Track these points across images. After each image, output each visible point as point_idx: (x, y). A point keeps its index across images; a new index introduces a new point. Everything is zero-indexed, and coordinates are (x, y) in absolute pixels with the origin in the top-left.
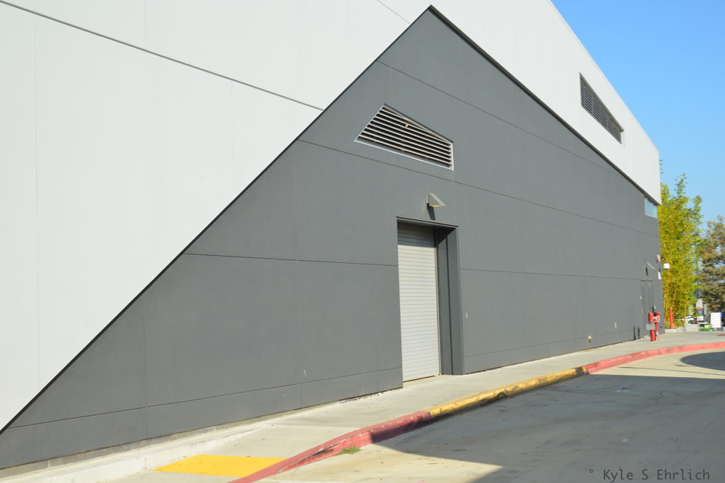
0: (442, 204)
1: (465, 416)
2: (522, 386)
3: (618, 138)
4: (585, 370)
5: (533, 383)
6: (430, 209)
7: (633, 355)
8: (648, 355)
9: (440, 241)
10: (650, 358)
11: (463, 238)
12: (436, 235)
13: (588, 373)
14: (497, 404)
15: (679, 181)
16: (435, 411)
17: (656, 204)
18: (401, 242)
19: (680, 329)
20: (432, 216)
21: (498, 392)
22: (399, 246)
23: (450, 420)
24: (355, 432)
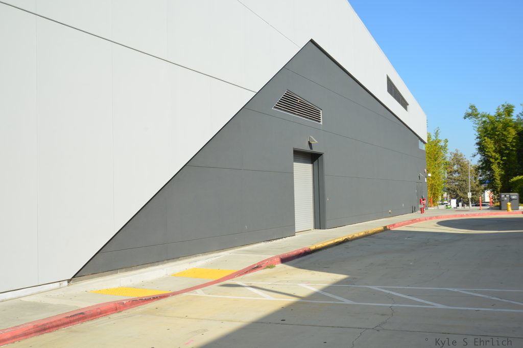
0: (316, 142)
1: (328, 250)
2: (356, 235)
3: (406, 108)
4: (388, 228)
5: (362, 234)
6: (310, 144)
7: (412, 220)
8: (420, 220)
9: (315, 160)
10: (421, 222)
11: (326, 159)
12: (312, 157)
13: (389, 230)
14: (344, 244)
15: (436, 131)
16: (313, 248)
17: (424, 143)
18: (295, 161)
19: (436, 207)
20: (311, 148)
21: (344, 238)
22: (294, 163)
23: (320, 252)
24: (273, 257)
